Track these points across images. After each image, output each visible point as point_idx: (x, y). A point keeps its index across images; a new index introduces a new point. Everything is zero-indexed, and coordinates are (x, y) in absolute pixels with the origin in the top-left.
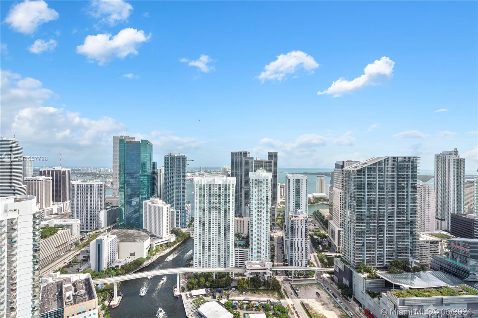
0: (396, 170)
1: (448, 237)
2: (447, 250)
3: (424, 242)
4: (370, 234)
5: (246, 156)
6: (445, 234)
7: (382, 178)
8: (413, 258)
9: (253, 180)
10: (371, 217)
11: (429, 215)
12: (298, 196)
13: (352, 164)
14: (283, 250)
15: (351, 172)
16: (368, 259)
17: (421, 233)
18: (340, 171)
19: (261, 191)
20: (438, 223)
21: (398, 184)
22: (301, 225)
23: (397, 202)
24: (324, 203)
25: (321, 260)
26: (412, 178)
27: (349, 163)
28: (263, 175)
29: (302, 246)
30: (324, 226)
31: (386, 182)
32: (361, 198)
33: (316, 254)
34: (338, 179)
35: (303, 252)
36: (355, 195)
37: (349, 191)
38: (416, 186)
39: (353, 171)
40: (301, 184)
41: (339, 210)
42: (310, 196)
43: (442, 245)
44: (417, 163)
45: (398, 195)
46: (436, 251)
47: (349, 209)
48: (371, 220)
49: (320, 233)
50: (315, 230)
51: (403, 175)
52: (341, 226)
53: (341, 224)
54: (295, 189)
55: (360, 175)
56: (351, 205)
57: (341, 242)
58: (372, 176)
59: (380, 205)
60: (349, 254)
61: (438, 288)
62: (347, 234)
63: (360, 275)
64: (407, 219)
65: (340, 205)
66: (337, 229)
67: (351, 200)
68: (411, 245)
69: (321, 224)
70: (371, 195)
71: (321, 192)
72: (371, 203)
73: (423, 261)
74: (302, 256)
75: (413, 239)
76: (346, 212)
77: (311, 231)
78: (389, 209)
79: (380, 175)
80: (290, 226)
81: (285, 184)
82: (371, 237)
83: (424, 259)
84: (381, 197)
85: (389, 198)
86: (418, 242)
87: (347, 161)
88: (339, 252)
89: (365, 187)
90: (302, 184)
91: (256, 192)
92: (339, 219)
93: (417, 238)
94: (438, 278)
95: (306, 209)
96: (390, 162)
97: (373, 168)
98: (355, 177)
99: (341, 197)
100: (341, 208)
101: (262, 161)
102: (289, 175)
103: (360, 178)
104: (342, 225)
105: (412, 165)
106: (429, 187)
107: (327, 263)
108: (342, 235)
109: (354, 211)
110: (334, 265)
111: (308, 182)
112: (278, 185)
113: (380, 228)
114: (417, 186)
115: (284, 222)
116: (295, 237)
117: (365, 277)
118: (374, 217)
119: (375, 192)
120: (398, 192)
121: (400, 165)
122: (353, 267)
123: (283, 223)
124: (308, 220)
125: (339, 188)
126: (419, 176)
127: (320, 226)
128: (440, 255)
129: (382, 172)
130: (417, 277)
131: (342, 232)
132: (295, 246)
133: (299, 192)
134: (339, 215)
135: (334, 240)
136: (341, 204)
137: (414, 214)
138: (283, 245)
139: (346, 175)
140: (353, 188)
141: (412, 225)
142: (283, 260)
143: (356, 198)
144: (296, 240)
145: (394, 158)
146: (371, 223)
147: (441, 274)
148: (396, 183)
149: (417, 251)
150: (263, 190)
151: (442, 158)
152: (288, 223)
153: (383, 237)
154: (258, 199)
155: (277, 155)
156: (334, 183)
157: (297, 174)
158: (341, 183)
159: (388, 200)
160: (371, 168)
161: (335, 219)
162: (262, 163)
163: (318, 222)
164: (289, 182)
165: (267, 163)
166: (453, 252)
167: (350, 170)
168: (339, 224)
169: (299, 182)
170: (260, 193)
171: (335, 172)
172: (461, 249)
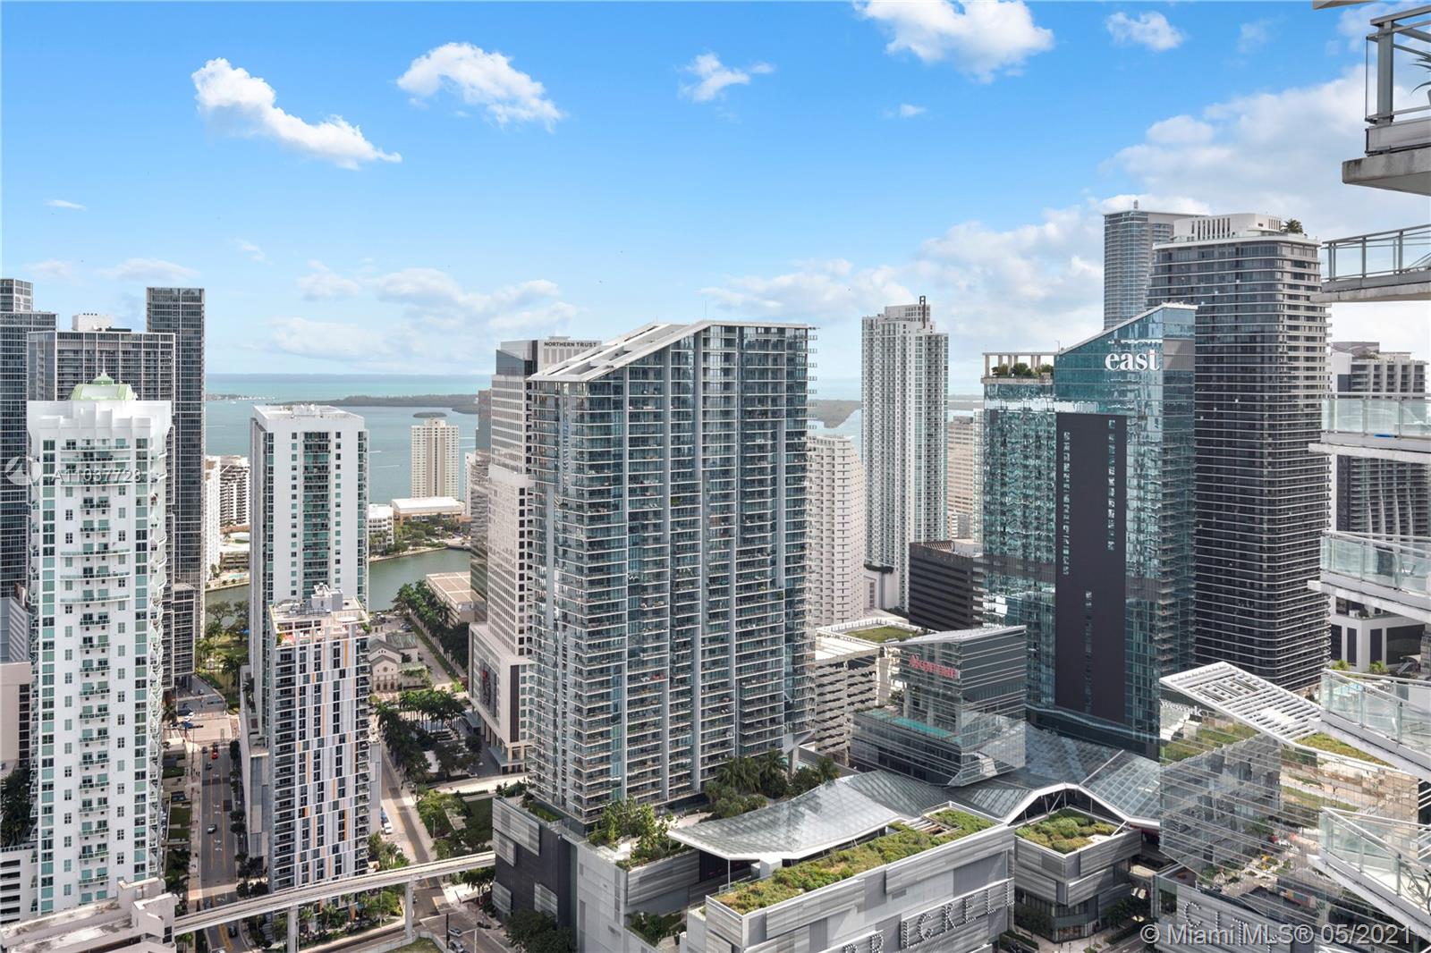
0: (734, 379)
1: (902, 635)
2: (899, 685)
3: (831, 666)
4: (644, 663)
6: (893, 623)
7: (686, 416)
8: (796, 738)
9: (49, 445)
10: (645, 589)
11: (846, 556)
12: (319, 521)
13: (569, 357)
14: (240, 815)
15: (566, 391)
16: (636, 777)
17: (821, 630)
18: (518, 385)
19: (104, 504)
20: (872, 585)
21: (744, 437)
22: (336, 664)
23: (742, 515)
24: (450, 542)
25: (436, 823)
26: (789, 415)
27: (558, 348)
28: (117, 415)
29: (339, 772)
30: (449, 657)
31: (701, 433)
32: (606, 506)
33: (409, 801)
34: (511, 426)
35: (348, 805)
36: (581, 495)
37: (556, 481)
38: (805, 443)
39: (573, 384)
40: (332, 457)
41: (517, 572)
42: (379, 512)
43: (884, 668)
44: (806, 350)
45: (744, 483)
46: (868, 695)
47: (556, 561)
48: (646, 601)
49: (431, 692)
50: (405, 681)
51: (762, 401)
52: (526, 646)
53: (525, 636)
54: (300, 482)
55: (601, 403)
56: (565, 541)
57: (527, 719)
58: (650, 408)
59: (679, 531)
60: (559, 769)
61: (872, 836)
62: (550, 679)
63: (604, 853)
64: (773, 583)
65: (522, 546)
66: (505, 659)
67: (565, 517)
68: (787, 686)
69: (433, 649)
70: (644, 490)
71: (435, 490)
72: (645, 527)
73: (828, 742)
74: (342, 826)
75: (795, 661)
76: (543, 577)
77: (385, 687)
78: (711, 548)
79: (679, 402)
80: (275, 679)
81: (250, 461)
82: (645, 675)
83: (832, 732)
84: (684, 497)
85: (714, 498)
86: (812, 669)
87: (547, 339)
88: (517, 770)
89: (620, 456)
90: (338, 457)
91: (69, 515)
92: (517, 614)
93: (808, 652)
94: (872, 797)
95: (360, 580)
96: (716, 345)
97: (651, 374)
98: (582, 415)
99: (525, 508)
100: (526, 561)
101: (111, 335)
102: (270, 414)
103: (602, 416)
104: (530, 640)
105: (791, 360)
106: (847, 446)
107: (462, 831)
108: (528, 685)
109: (580, 570)
110: (495, 835)
111: (367, 445)
112: (211, 465)
113: (680, 634)
114: (809, 445)
115: (246, 660)
116: (303, 735)
117: (621, 858)
118: (657, 588)
119: (661, 478)
120: (744, 472)
121: (750, 360)
122: (574, 827)
123: (238, 667)
124: (371, 638)
125: (515, 469)
126: (814, 404)
127: (429, 657)
128: (880, 707)
129: (685, 389)
130: (808, 812)
131: (528, 674)
132: (302, 780)
133: (325, 497)
134: (517, 593)
135: (495, 714)
136: (526, 540)
137: (796, 562)
138: (238, 787)
139: (543, 401)
140: (572, 464)
141: (790, 604)
142: (238, 864)
143: (586, 507)
144: (306, 746)
145: (729, 329)
146: (644, 614)
147: (881, 781)
148: (735, 433)
149: (808, 707)
150: (116, 501)
151: (883, 332)
152: (266, 663)
153: (690, 668)
154: (88, 551)
155: (200, 307)
156: (493, 446)
157: (312, 407)
158: (524, 444)
159: (708, 510)
160: (645, 373)
161: (497, 614)
162: (112, 349)
163: (419, 641)
164: (271, 447)
165: (139, 345)
166: (917, 688)
167: (563, 383)
168: (517, 636)
169: (325, 448)
170: (96, 517)
171: (497, 394)
172: (937, 671)
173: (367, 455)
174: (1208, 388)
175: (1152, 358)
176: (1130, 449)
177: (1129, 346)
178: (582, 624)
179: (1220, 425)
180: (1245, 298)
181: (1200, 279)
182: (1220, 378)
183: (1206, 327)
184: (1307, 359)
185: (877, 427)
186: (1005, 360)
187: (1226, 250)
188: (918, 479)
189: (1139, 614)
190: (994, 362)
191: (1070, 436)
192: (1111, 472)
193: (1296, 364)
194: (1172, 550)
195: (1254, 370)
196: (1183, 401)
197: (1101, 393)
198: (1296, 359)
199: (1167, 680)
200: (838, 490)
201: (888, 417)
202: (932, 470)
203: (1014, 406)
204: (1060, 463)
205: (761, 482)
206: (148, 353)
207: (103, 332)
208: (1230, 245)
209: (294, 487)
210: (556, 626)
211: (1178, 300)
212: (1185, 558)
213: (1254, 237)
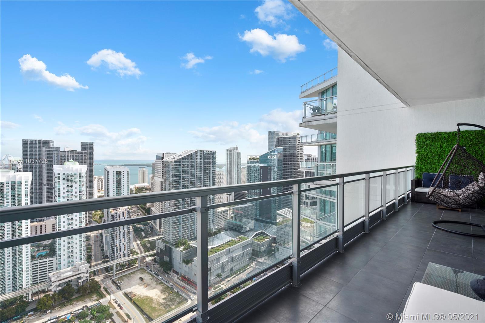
0: (202, 160)
2: (232, 215)
3: (220, 212)
5: (49, 145)
7: (193, 167)
8: (214, 226)
9: (59, 174)
10: (185, 200)
12: (119, 188)
13: (170, 156)
14: (103, 247)
15: (170, 163)
16: (184, 234)
18: (160, 162)
19: (72, 186)
20: (228, 198)
21: (204, 171)
22: (123, 216)
24: (147, 192)
25: (144, 246)
26: (212, 167)
27: (168, 154)
28: (74, 168)
29: (124, 237)
31: (196, 170)
32: (178, 184)
33: (139, 242)
34: (159, 169)
35: (126, 244)
36: (173, 182)
37: (168, 180)
39: (171, 161)
40: (122, 176)
42: (132, 187)
43: (230, 212)
44: (216, 155)
45: (204, 179)
46: (227, 217)
48: (185, 202)
51: (207, 164)
52: (162, 211)
54: (115, 181)
55: (177, 165)
57: (162, 225)
58: (186, 166)
60: (169, 234)
61: (228, 242)
63: (178, 249)
67: (170, 187)
69: (143, 213)
70: (185, 181)
71: (143, 182)
73: (220, 226)
74: (125, 248)
79: (192, 164)
81: (104, 177)
82: (185, 215)
83: (220, 224)
84: (193, 182)
85: (198, 182)
87: (166, 153)
88: (160, 235)
89: (180, 175)
90: (123, 176)
91: (64, 188)
92: (160, 205)
94: (228, 235)
96: (199, 154)
97: (186, 159)
98: (173, 167)
99: (162, 185)
101: (73, 152)
102: (109, 168)
103: (177, 167)
104: (163, 210)
105: (213, 157)
106: (223, 172)
107: (150, 247)
110: (156, 247)
111: (129, 173)
112: (95, 178)
114: (216, 172)
115: (104, 217)
116: (116, 231)
117: (181, 249)
118: (188, 199)
119: (188, 179)
120: (204, 177)
121: (205, 157)
122: (172, 245)
123: (102, 218)
124: (130, 211)
125: (160, 178)
126: (217, 165)
128: (229, 219)
129: (193, 162)
130: (216, 239)
132: (116, 239)
133: (120, 184)
135: (156, 224)
138: (102, 242)
139: (166, 165)
140: (171, 176)
141: (213, 201)
142: (102, 257)
143: (174, 185)
144: (117, 233)
145: (201, 151)
146: (185, 204)
147: (229, 232)
148: (202, 170)
149: (216, 220)
150: (74, 185)
151: (230, 152)
152: (108, 217)
154: (68, 196)
155: (93, 146)
156: (155, 173)
157: (118, 166)
158: (161, 173)
159: (197, 184)
160: (185, 159)
161: (156, 205)
162: (73, 154)
163: (140, 211)
164: (109, 174)
165: (79, 154)
166: (236, 216)
167: (169, 161)
168: (160, 209)
169: (120, 174)
170: (70, 189)
171: (156, 163)
172: (239, 212)
173: (129, 175)
174: (285, 162)
175: (276, 157)
176: (272, 172)
177: (272, 154)
178: (173, 207)
179: (287, 168)
180: (291, 146)
181: (284, 143)
182: (287, 160)
183: (284, 151)
184: (300, 157)
185: (228, 169)
186: (251, 157)
187: (288, 138)
188: (236, 178)
189: (273, 201)
190: (249, 157)
191: (262, 170)
192: (269, 176)
193: (299, 158)
194: (279, 190)
195: (292, 159)
196: (281, 164)
197: (267, 163)
198: (299, 157)
199: (278, 212)
200: (221, 180)
201: (230, 167)
202: (238, 177)
203: (252, 165)
204: (260, 175)
205: (207, 179)
206: (81, 155)
207: (71, 151)
208: (289, 137)
209: (114, 182)
210: (168, 207)
211: (280, 146)
212: (281, 191)
213: (292, 136)
